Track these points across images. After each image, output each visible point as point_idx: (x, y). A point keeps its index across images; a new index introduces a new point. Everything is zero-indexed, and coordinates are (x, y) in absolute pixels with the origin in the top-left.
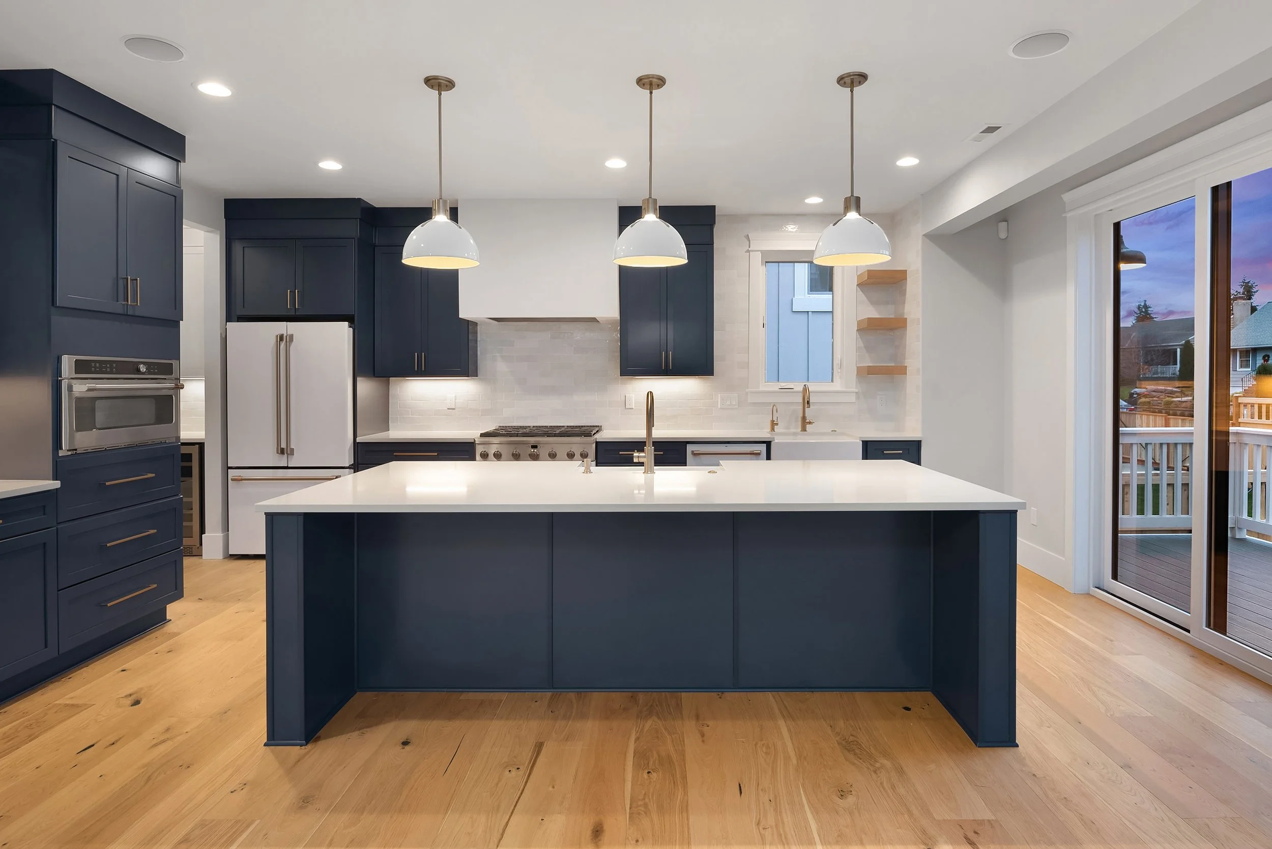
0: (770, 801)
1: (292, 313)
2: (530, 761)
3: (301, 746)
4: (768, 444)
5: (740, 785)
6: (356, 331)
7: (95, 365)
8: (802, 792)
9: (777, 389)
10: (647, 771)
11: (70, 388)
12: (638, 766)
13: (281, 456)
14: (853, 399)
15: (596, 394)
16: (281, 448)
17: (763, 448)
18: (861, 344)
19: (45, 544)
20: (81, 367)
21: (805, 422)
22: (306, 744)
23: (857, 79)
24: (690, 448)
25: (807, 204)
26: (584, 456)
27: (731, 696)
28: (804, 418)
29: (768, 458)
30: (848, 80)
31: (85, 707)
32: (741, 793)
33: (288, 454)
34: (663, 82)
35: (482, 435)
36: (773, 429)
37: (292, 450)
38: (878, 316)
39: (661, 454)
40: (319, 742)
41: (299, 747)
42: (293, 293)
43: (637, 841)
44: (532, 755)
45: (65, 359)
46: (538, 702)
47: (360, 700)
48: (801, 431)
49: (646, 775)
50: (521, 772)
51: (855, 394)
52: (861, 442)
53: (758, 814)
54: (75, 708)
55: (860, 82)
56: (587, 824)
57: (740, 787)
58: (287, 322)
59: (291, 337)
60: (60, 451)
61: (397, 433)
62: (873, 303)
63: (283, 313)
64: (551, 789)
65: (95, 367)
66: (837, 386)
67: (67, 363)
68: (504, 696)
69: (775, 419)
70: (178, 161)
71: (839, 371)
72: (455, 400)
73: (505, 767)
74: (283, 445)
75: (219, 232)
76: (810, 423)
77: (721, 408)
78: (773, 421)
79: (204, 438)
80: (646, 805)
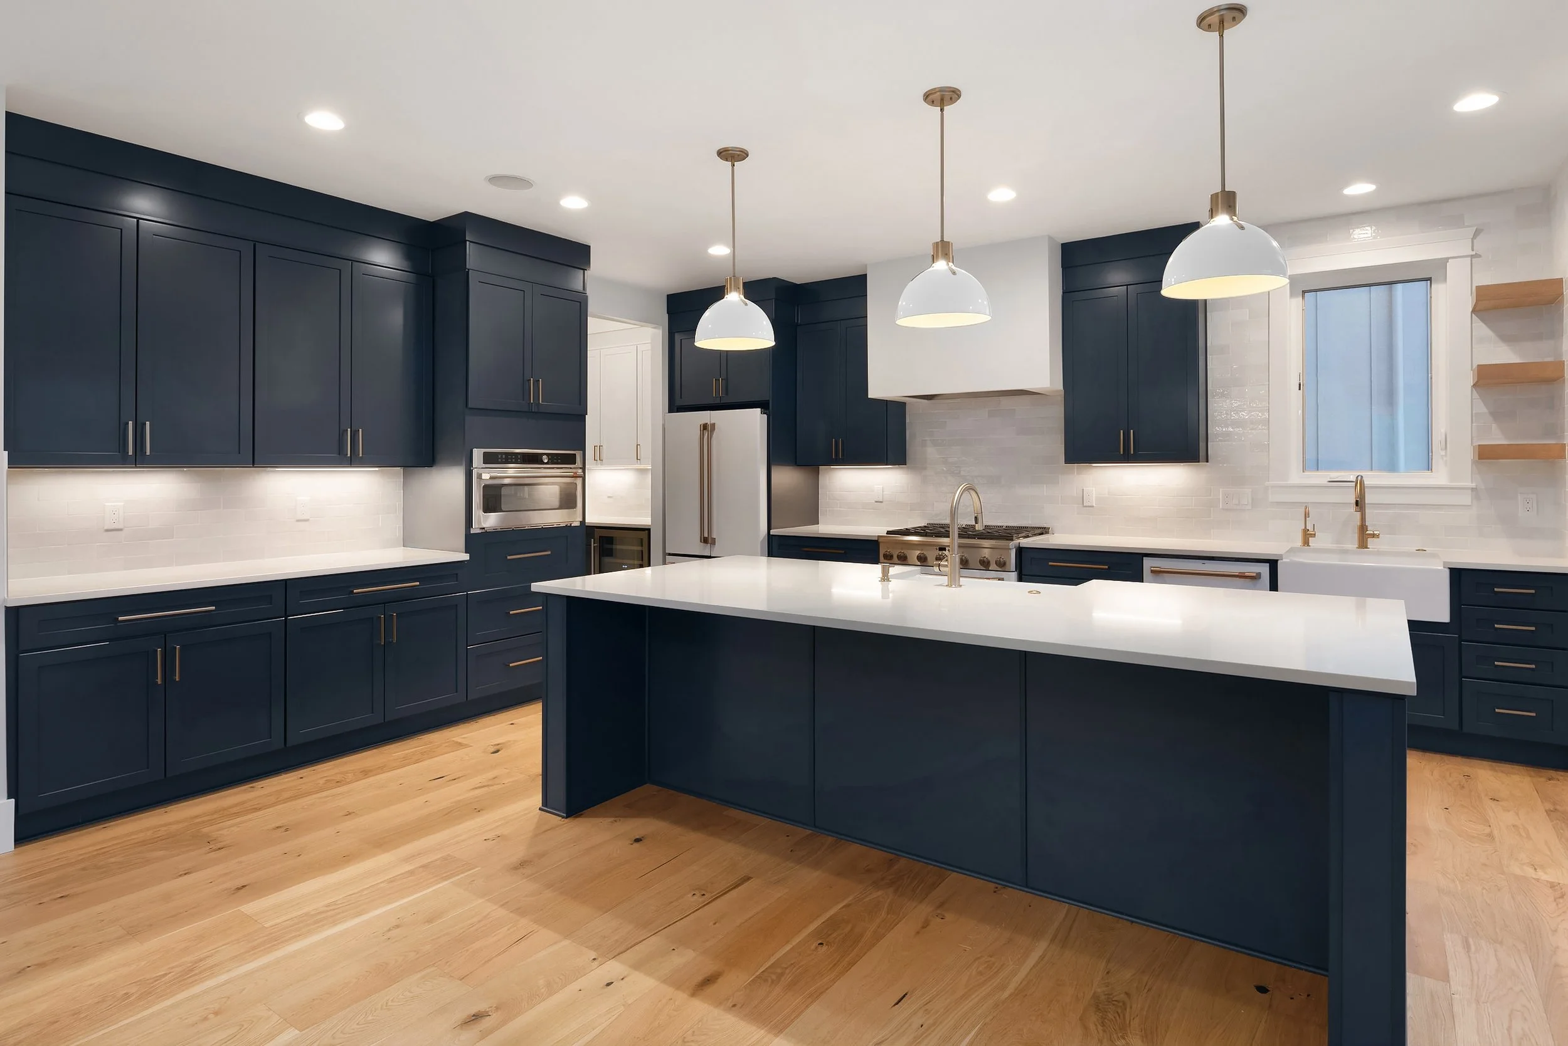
0: (922, 1026)
1: (718, 401)
2: (718, 893)
3: (563, 818)
4: (1273, 564)
5: (906, 994)
6: (771, 417)
7: (502, 456)
8: (973, 1033)
9: (1326, 483)
10: (820, 942)
11: (479, 476)
12: (817, 933)
13: (705, 545)
14: (1466, 499)
15: (1045, 486)
16: (704, 537)
17: (1265, 569)
18: (1482, 409)
19: (456, 605)
20: (489, 459)
21: (1364, 536)
22: (566, 818)
23: (1228, 15)
24: (1148, 563)
25: (1347, 196)
26: (1002, 565)
27: (1014, 896)
28: (1363, 528)
29: (1274, 587)
30: (1214, 19)
31: (466, 746)
32: (897, 1004)
33: (711, 544)
34: (957, 95)
35: (889, 533)
36: (1306, 543)
37: (714, 539)
38: (1518, 361)
39: (1105, 569)
40: (578, 819)
41: (560, 818)
42: (717, 380)
43: (734, 1006)
44: (731, 886)
45: (475, 451)
46: (789, 837)
47: (647, 790)
48: (1357, 548)
49: (816, 944)
50: (701, 899)
51: (1470, 491)
52: (1448, 571)
53: (890, 1034)
54: (460, 745)
55: (1234, 19)
56: (710, 968)
57: (904, 996)
58: (710, 410)
59: (713, 425)
60: (471, 529)
61: (828, 527)
62: (1506, 338)
63: (710, 402)
64: (711, 923)
65: (502, 458)
66: (1439, 477)
67: (478, 454)
68: (764, 821)
69: (1310, 527)
70: (584, 270)
71: (1443, 453)
72: (883, 492)
73: (693, 890)
74: (706, 535)
75: (661, 327)
76: (1373, 536)
77: (1223, 509)
78: (1305, 531)
79: (650, 524)
80: (782, 974)
